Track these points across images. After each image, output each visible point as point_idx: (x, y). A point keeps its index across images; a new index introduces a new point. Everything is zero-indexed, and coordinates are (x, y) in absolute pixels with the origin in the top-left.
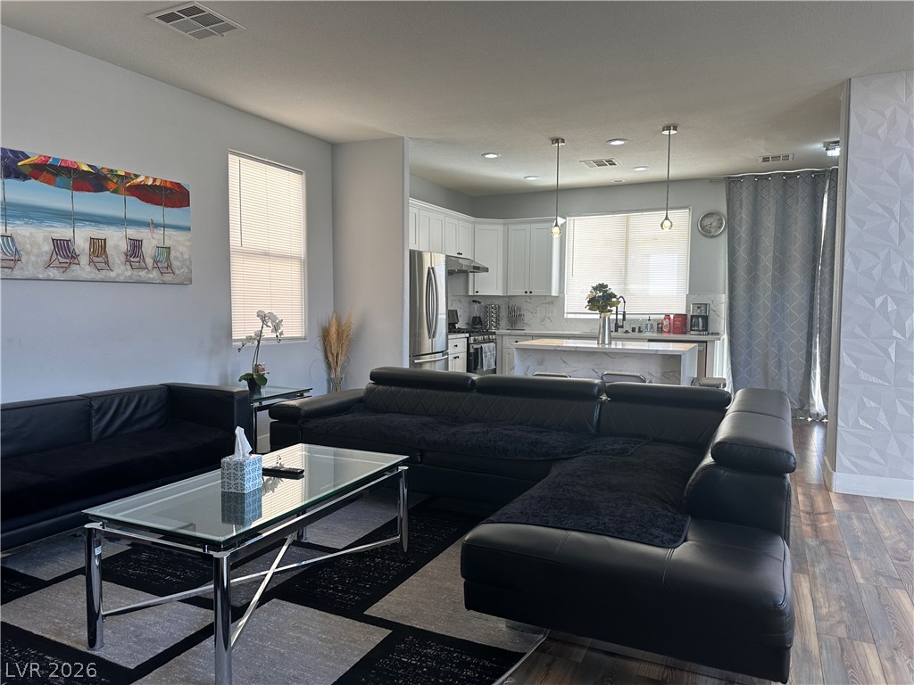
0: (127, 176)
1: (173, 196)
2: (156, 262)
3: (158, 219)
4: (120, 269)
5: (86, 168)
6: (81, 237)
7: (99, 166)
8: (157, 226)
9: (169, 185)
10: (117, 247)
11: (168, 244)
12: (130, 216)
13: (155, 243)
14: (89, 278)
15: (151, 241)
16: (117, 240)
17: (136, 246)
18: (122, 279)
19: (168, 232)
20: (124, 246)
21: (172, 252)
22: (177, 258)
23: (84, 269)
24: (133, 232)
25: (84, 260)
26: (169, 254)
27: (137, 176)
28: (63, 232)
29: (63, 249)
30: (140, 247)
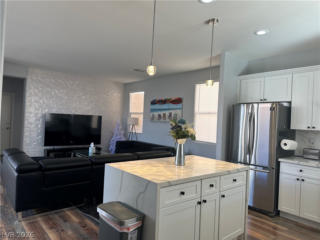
0: (170, 99)
1: (178, 101)
2: (174, 118)
3: (175, 108)
4: (167, 120)
5: (164, 100)
6: (162, 113)
7: (165, 98)
8: (174, 109)
9: (178, 99)
10: (167, 115)
11: (177, 113)
12: (170, 108)
13: (174, 113)
14: (162, 121)
15: (173, 112)
16: (167, 113)
17: (170, 114)
18: (167, 122)
19: (177, 110)
20: (168, 114)
21: (177, 115)
22: (178, 116)
23: (162, 120)
24: (170, 111)
25: (162, 118)
26: (177, 116)
27: (172, 99)
28: (160, 113)
29: (159, 115)
30: (171, 114)
